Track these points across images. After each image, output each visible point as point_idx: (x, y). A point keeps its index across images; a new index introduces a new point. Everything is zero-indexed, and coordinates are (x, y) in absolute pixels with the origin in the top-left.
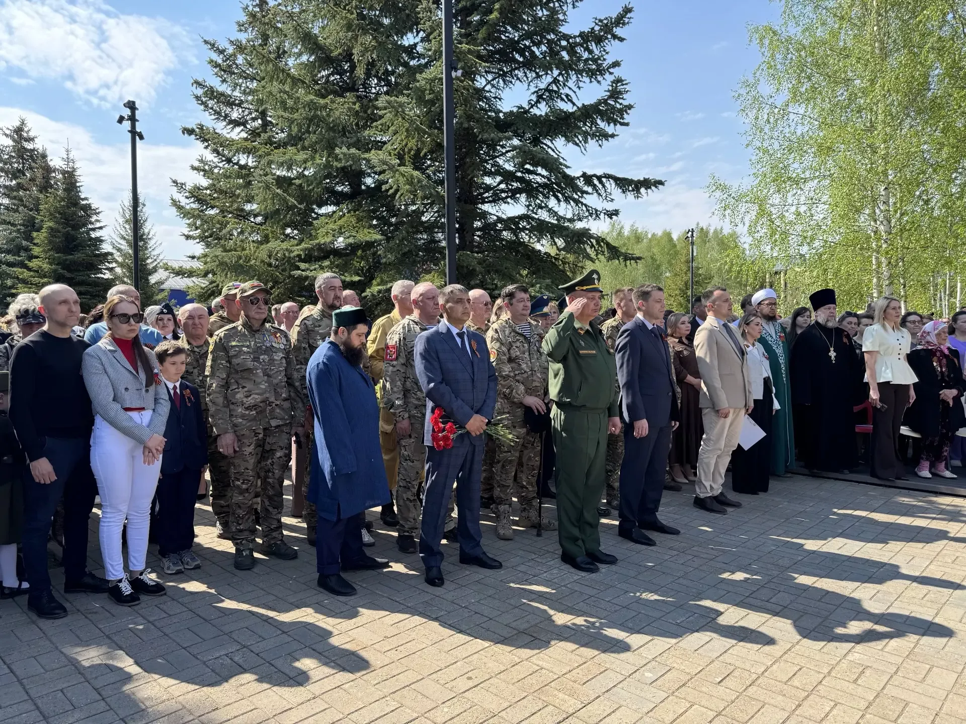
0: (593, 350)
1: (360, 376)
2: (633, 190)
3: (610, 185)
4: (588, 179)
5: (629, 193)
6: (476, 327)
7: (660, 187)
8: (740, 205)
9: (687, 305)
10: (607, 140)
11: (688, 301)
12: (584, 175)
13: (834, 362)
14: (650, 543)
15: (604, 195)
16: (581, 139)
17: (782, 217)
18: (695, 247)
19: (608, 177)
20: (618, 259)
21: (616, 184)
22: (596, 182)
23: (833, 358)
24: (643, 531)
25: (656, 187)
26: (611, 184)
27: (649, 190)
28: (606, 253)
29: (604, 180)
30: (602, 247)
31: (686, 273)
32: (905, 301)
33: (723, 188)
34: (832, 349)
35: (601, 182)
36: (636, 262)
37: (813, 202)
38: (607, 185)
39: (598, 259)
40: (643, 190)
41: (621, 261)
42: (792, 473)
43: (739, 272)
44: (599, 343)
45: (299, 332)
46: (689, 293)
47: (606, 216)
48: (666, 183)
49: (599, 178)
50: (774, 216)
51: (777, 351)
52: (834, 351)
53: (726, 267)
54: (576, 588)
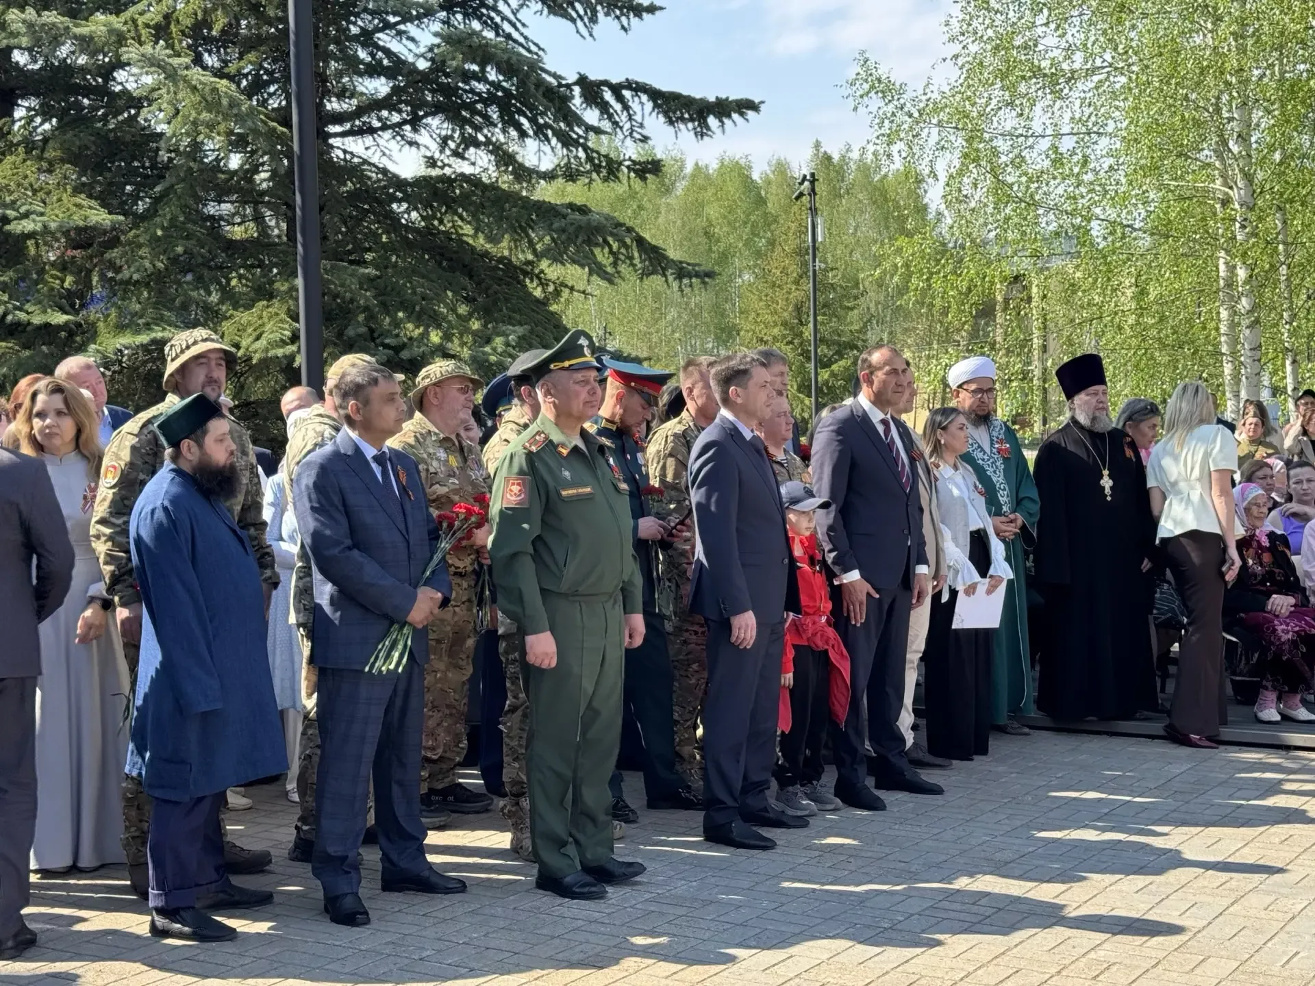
0: (586, 486)
1: (231, 534)
2: (692, 120)
3: (642, 106)
4: (592, 90)
5: (682, 126)
6: (442, 436)
7: (751, 114)
8: (926, 130)
9: (802, 366)
10: (640, 17)
11: (806, 354)
12: (582, 81)
13: (1109, 499)
14: (767, 845)
15: (627, 126)
16: (582, 12)
17: (1018, 161)
18: (819, 220)
19: (639, 88)
20: (664, 275)
21: (656, 106)
22: (608, 96)
23: (1107, 491)
24: (755, 828)
25: (742, 114)
26: (642, 104)
27: (726, 120)
28: (637, 261)
29: (627, 94)
30: (627, 247)
31: (797, 282)
32: (1294, 362)
33: (885, 89)
34: (1106, 472)
35: (620, 98)
36: (704, 283)
37: (1088, 132)
38: (635, 105)
39: (618, 272)
40: (712, 121)
41: (671, 278)
42: (1031, 727)
43: (924, 292)
44: (599, 472)
45: (133, 448)
46: (808, 332)
47: (632, 175)
48: (762, 107)
49: (616, 90)
50: (1004, 158)
51: (995, 479)
52: (1110, 476)
53: (896, 279)
54: (652, 909)
